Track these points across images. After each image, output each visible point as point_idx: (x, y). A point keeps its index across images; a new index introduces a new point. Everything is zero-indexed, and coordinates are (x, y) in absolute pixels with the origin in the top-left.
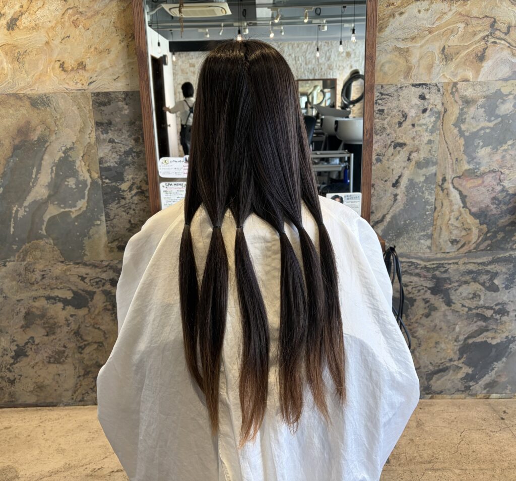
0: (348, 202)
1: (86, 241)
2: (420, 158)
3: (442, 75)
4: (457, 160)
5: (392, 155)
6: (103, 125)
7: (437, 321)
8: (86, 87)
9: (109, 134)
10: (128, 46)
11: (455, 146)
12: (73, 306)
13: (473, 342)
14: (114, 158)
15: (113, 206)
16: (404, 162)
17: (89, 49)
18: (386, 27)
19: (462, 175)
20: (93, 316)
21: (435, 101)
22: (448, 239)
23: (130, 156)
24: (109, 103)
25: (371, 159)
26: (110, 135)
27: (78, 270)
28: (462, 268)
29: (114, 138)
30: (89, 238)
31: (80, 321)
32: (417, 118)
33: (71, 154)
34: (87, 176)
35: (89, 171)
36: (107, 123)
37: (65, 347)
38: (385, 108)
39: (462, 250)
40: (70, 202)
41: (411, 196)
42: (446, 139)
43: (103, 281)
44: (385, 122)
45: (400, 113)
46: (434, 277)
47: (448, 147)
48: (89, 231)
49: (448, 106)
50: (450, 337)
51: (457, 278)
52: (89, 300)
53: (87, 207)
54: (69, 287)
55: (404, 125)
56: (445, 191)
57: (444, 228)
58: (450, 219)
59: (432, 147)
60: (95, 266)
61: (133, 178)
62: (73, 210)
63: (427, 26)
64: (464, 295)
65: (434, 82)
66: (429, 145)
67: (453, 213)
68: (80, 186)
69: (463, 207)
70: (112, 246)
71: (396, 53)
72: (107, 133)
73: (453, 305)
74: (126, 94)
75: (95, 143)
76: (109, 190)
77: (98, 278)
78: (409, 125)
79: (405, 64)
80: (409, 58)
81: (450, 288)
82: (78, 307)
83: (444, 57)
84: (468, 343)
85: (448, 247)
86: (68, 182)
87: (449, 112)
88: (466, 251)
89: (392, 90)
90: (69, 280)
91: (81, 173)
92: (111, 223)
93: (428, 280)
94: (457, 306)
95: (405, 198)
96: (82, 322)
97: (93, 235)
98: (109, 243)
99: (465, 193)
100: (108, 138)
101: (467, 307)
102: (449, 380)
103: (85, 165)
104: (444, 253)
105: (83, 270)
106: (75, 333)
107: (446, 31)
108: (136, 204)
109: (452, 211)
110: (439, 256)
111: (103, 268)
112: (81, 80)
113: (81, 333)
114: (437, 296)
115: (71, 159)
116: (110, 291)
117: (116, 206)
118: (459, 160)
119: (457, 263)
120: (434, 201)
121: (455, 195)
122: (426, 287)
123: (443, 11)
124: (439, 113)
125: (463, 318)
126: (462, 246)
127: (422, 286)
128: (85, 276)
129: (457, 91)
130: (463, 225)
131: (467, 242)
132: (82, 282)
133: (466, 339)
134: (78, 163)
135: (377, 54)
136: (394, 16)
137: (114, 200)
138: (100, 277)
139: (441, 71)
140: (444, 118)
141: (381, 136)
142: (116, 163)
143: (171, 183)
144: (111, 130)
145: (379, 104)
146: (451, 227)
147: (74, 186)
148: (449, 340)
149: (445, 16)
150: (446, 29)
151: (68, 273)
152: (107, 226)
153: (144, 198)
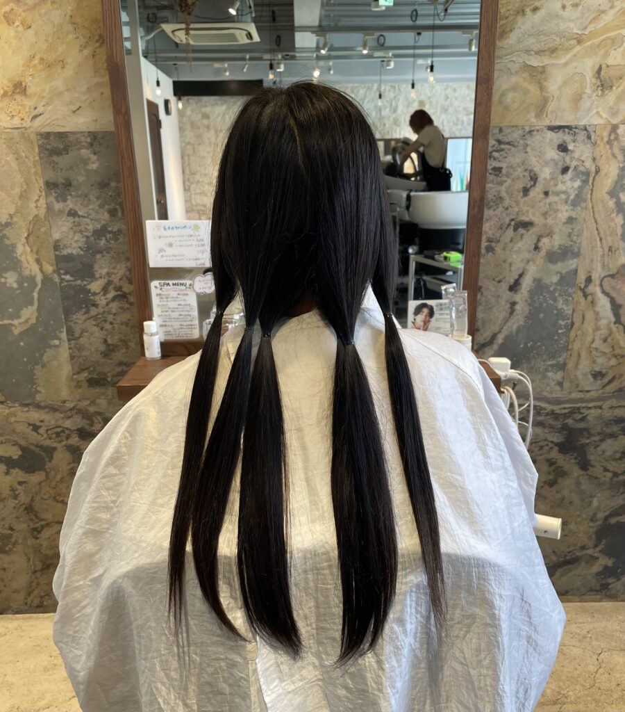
0: (441, 314)
1: (38, 371)
2: (553, 246)
3: (594, 112)
4: (610, 249)
5: (511, 241)
6: (59, 188)
7: (566, 492)
8: (27, 123)
9: (69, 202)
10: (93, 56)
11: (609, 227)
12: (21, 468)
13: (618, 522)
14: (78, 241)
15: (79, 317)
16: (530, 252)
17: (31, 61)
18: (511, 31)
19: (617, 273)
20: (53, 484)
21: (581, 155)
22: (588, 371)
23: (104, 238)
24: (66, 150)
25: (479, 247)
26: (70, 204)
27: (27, 415)
28: (608, 414)
29: (76, 209)
30: (43, 366)
31: (34, 490)
32: (552, 183)
33: (7, 234)
34: (35, 269)
35: (38, 261)
36: (63, 184)
37: (11, 529)
38: (504, 165)
39: (608, 388)
40: (10, 310)
41: (536, 305)
42: (597, 217)
43: (67, 432)
44: (503, 188)
45: (527, 174)
46: (565, 427)
47: (597, 230)
48: (42, 355)
49: (602, 163)
50: (584, 515)
51: (599, 429)
52: (47, 459)
53: (37, 318)
54: (14, 441)
55: (532, 193)
56: (590, 298)
57: (584, 354)
58: (593, 342)
59: (573, 229)
60: (53, 409)
61: (108, 274)
62: (16, 322)
63: (575, 31)
64: (608, 453)
65: (582, 123)
66: (569, 226)
67: (599, 332)
68: (26, 285)
69: (615, 323)
70: (79, 379)
71: (525, 75)
72: (65, 200)
73: (591, 469)
74: (94, 136)
75: (45, 217)
76: (72, 292)
77: (60, 427)
78: (539, 194)
79: (538, 92)
80: (545, 84)
81: (587, 444)
82: (30, 469)
83: (599, 83)
84: (609, 524)
85: (589, 383)
86: (6, 278)
87: (602, 173)
88: (615, 389)
89: (516, 135)
90: (14, 431)
91: (25, 264)
92: (76, 344)
93: (556, 432)
94: (597, 470)
95: (527, 309)
96: (36, 493)
97: (48, 362)
98: (74, 374)
99: (619, 301)
100: (67, 210)
101: (612, 472)
102: (580, 575)
103: (32, 251)
104: (582, 391)
105: (35, 416)
106: (26, 509)
107: (604, 40)
108: (115, 314)
109: (597, 329)
110: (574, 395)
111: (65, 412)
112: (19, 112)
113: (36, 509)
114: (568, 455)
115: (7, 242)
116: (78, 446)
117: (84, 317)
118: (613, 250)
119: (600, 407)
120: (570, 312)
121: (604, 304)
122: (552, 442)
123: (601, 8)
124: (587, 174)
125: (604, 487)
126: (610, 382)
127: (546, 440)
128: (38, 424)
129: (617, 138)
130: (614, 350)
131: (617, 376)
132: (34, 433)
133: (606, 518)
134: (20, 249)
135: (496, 75)
136: (523, 12)
137: (80, 308)
138: (62, 425)
139: (593, 107)
140: (595, 183)
141: (494, 210)
142: (82, 250)
143: (167, 282)
144: (71, 195)
145: (495, 159)
146: (594, 352)
147: (15, 286)
148: (582, 519)
149: (603, 15)
150: (603, 37)
151: (13, 419)
152: (70, 348)
153: (127, 306)
